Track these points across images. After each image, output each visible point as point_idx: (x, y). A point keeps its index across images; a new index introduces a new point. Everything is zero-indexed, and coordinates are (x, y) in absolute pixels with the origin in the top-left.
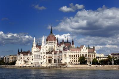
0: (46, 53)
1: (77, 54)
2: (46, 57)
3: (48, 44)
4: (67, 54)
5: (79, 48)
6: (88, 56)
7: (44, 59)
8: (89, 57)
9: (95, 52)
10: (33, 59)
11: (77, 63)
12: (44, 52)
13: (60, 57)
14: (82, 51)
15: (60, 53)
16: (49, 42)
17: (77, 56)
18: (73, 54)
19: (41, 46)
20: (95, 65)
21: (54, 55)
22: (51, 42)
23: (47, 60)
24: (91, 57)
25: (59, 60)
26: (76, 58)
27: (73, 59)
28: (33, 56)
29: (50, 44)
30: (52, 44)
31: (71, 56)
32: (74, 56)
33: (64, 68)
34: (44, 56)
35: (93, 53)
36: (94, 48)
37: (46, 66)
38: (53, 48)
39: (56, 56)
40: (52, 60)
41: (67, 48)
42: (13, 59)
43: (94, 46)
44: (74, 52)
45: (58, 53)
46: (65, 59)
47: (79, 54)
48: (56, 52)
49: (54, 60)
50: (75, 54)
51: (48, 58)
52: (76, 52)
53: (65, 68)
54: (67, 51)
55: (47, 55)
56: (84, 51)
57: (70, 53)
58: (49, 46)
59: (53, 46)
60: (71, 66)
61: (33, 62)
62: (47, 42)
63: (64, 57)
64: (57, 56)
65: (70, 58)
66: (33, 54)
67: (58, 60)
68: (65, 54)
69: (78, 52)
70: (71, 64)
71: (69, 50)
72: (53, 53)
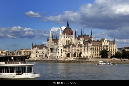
0: (63, 47)
1: (98, 47)
2: (64, 50)
3: (65, 38)
4: (88, 47)
5: (99, 41)
6: (108, 49)
7: (62, 52)
8: (110, 50)
9: (115, 45)
10: (50, 53)
11: (98, 57)
12: (62, 45)
13: (79, 51)
14: (103, 44)
15: (79, 47)
16: (66, 35)
17: (98, 50)
18: (94, 47)
19: (58, 39)
20: (120, 59)
21: (72, 49)
22: (68, 35)
23: (65, 54)
24: (111, 50)
25: (78, 54)
26: (97, 52)
27: (94, 52)
28: (50, 50)
29: (67, 38)
30: (69, 38)
31: (92, 49)
32: (95, 50)
33: (86, 62)
34: (62, 49)
35: (113, 46)
36: (114, 41)
37: (65, 60)
38: (70, 41)
39: (74, 50)
40: (70, 54)
41: (87, 41)
42: (25, 53)
43: (114, 40)
44: (95, 46)
45: (77, 46)
46: (85, 52)
47: (100, 47)
48: (74, 46)
49: (72, 54)
50: (96, 47)
51: (65, 51)
52: (97, 46)
53: (88, 62)
54: (87, 44)
55: (65, 49)
56: (105, 45)
57: (91, 47)
58: (66, 40)
59: (70, 39)
60: (92, 60)
61: (50, 56)
62: (64, 35)
63: (84, 50)
64: (76, 50)
65: (91, 52)
66: (50, 47)
67: (76, 54)
68: (85, 47)
69: (99, 46)
70: (93, 58)
71: (90, 43)
72: (71, 46)
